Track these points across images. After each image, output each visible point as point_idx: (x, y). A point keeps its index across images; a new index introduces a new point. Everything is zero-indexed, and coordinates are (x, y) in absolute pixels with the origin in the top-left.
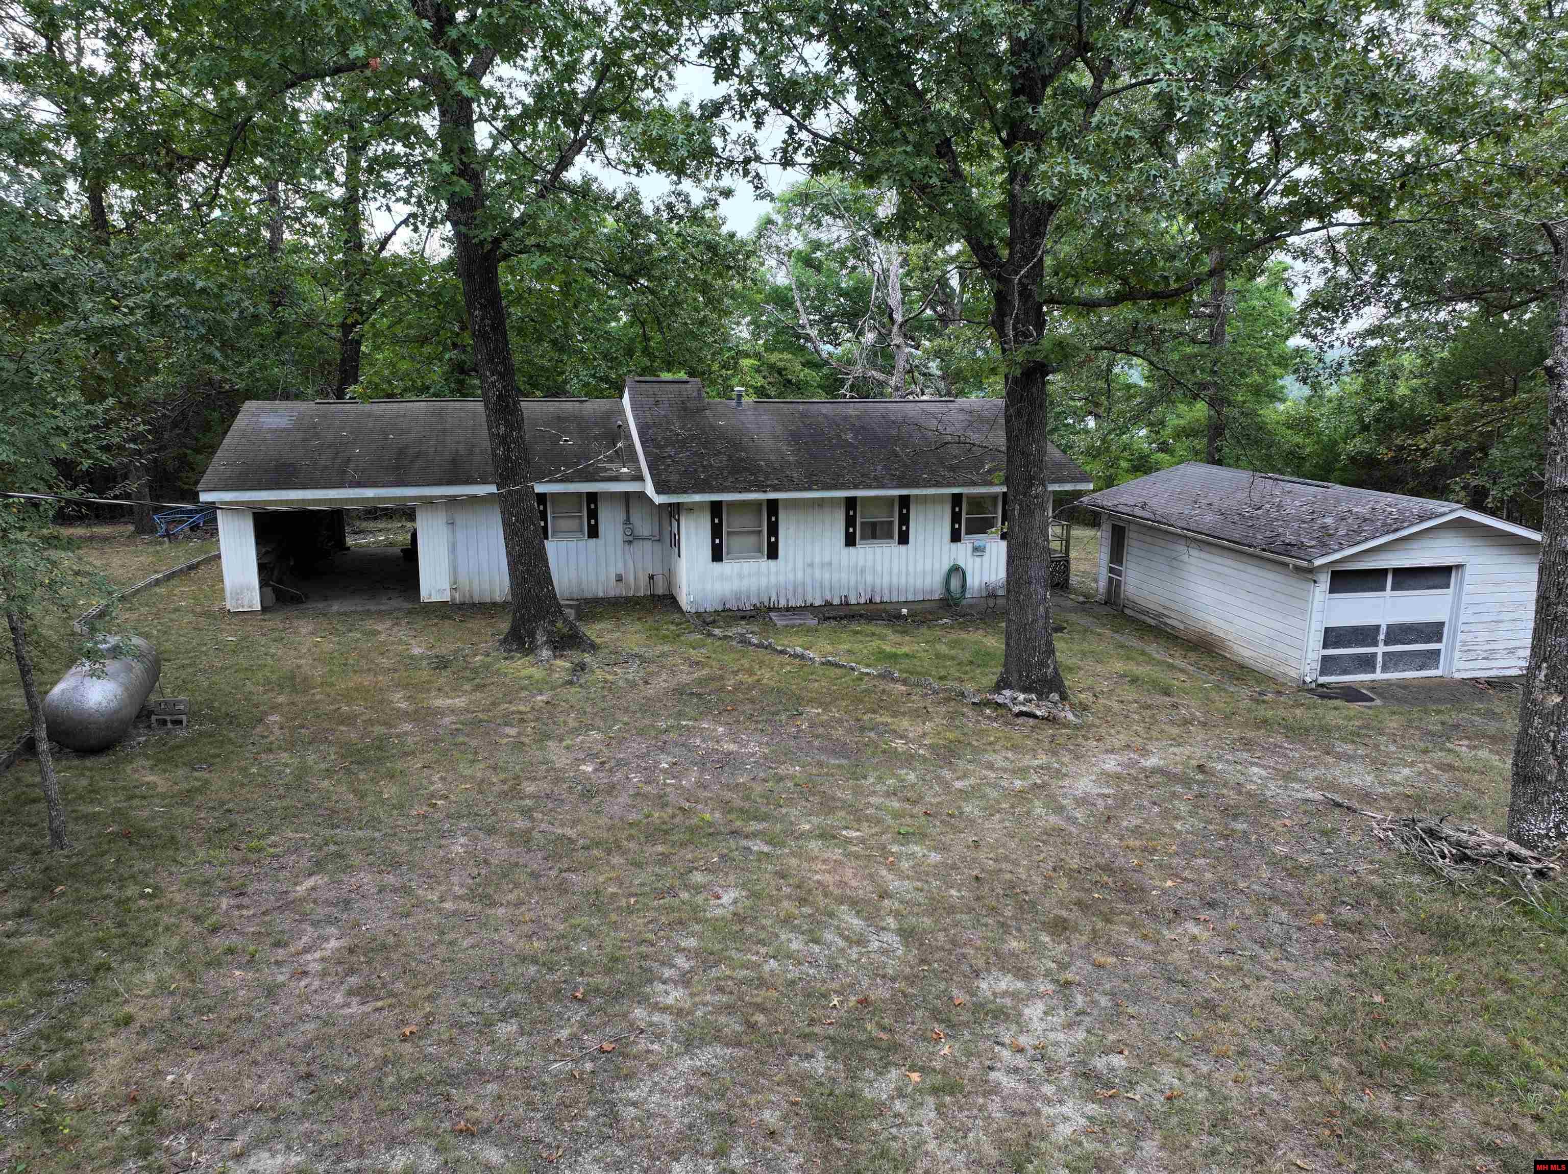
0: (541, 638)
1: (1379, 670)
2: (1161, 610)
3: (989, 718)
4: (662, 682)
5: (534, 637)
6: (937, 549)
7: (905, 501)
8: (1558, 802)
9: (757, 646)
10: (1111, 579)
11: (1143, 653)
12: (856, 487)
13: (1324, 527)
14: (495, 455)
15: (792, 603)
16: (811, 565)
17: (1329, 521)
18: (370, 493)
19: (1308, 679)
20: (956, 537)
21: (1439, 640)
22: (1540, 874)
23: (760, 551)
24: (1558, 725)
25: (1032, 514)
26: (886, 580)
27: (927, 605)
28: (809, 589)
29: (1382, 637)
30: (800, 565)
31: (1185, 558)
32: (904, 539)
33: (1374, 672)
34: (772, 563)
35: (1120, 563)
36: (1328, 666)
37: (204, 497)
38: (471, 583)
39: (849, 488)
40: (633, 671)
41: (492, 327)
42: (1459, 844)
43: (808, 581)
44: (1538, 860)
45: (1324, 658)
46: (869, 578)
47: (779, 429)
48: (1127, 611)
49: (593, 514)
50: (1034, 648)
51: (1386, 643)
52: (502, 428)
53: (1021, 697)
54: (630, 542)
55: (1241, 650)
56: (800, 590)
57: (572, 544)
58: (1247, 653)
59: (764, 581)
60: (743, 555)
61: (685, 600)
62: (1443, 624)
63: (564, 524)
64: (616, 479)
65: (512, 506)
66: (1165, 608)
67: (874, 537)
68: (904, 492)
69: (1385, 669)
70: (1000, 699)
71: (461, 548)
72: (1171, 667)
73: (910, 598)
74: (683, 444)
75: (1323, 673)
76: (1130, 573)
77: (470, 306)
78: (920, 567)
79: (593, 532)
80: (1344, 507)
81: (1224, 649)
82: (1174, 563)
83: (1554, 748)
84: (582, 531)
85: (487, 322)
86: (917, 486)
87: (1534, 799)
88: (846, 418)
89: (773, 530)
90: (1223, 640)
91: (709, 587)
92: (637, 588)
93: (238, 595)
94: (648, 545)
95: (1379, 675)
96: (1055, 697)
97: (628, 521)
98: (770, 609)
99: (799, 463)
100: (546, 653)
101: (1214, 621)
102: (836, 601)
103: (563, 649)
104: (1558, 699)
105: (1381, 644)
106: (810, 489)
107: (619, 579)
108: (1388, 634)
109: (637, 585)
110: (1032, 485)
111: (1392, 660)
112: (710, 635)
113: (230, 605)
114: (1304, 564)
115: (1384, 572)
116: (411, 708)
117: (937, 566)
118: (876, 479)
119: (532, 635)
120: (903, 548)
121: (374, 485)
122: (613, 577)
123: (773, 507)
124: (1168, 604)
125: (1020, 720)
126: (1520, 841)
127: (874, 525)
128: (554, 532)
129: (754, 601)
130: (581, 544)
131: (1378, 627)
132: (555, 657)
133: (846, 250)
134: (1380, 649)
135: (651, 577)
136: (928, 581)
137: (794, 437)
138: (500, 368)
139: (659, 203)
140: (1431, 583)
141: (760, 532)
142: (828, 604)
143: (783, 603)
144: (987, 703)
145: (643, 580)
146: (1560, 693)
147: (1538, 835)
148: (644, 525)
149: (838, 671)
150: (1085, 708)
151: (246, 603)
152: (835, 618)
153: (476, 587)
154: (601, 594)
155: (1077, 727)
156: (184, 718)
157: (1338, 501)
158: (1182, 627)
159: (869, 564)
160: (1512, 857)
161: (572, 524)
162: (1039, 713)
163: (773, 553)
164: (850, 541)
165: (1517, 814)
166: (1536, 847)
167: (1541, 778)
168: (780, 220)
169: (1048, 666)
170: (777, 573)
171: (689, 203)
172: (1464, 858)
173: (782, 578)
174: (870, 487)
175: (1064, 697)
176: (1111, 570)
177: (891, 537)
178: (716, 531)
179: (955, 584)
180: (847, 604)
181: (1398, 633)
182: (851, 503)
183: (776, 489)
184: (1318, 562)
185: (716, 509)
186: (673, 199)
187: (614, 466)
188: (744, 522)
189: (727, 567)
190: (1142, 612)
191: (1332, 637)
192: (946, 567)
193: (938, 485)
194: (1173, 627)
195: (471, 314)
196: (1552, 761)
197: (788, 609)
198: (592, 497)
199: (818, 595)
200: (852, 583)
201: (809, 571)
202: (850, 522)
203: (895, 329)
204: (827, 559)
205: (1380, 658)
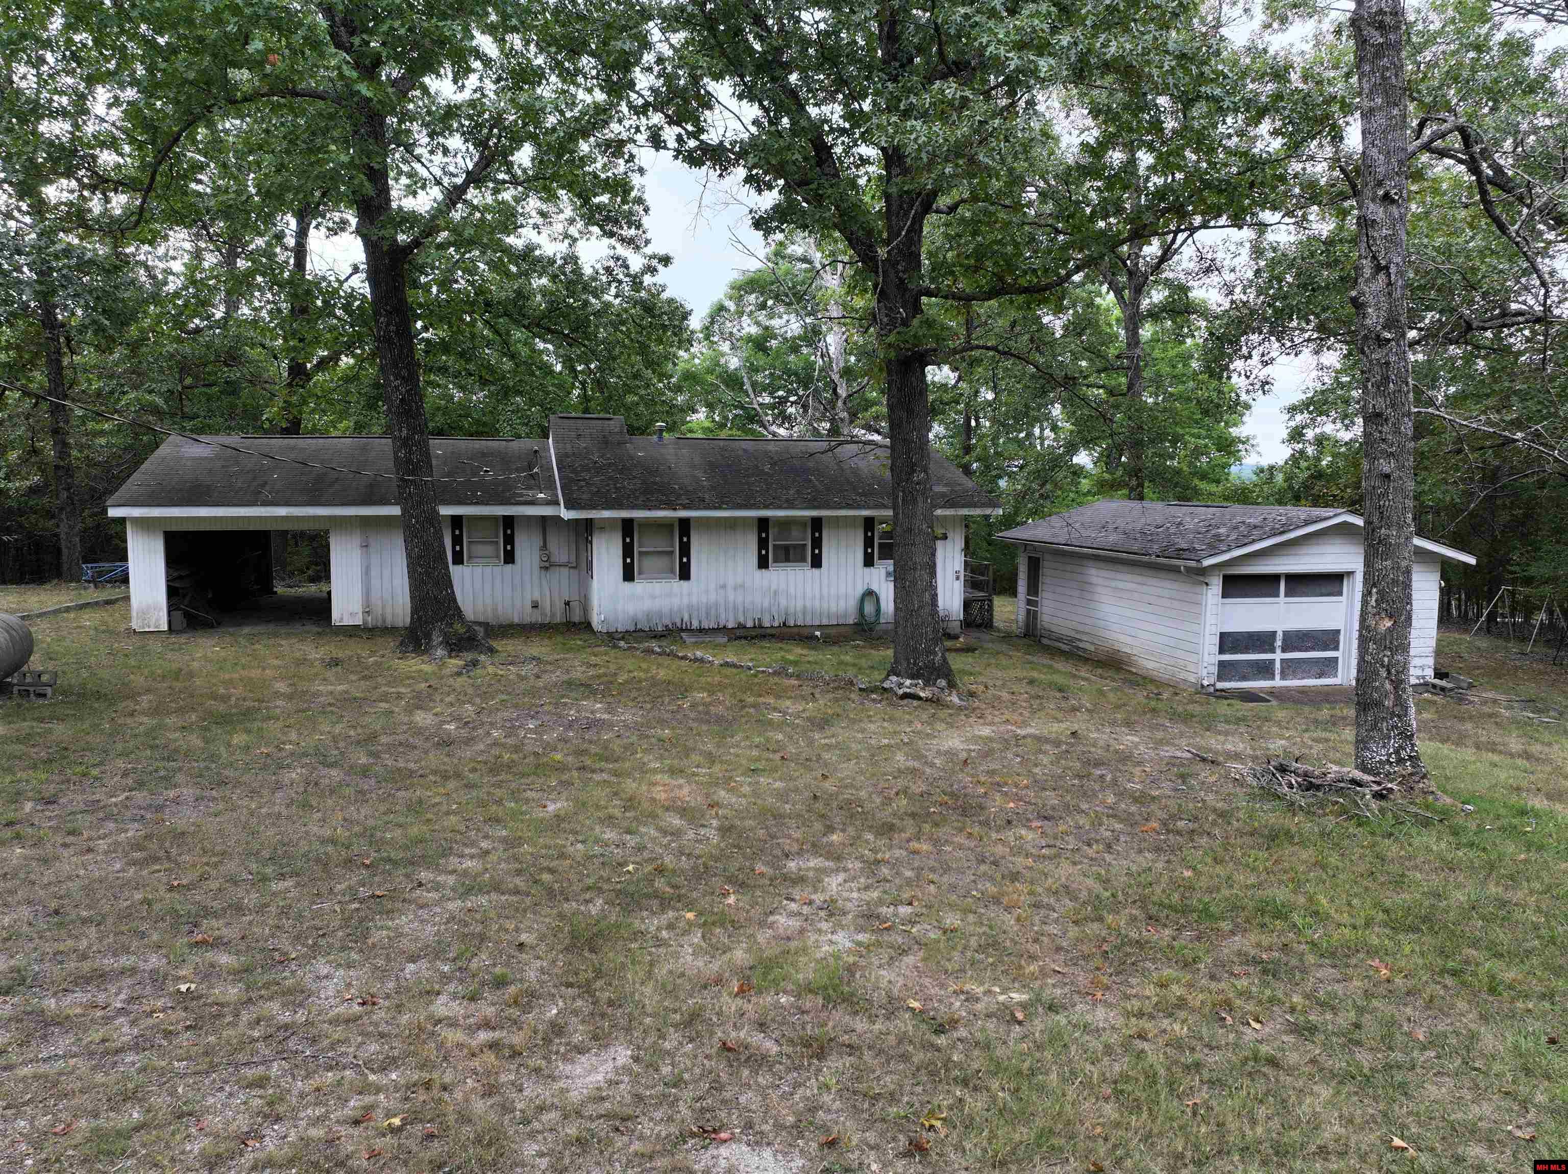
0: (437, 639)
1: (1278, 677)
2: (1073, 634)
3: (874, 700)
4: (556, 676)
5: (430, 640)
6: (851, 573)
7: (817, 524)
8: (1397, 727)
9: (660, 654)
10: (1028, 611)
11: (1050, 667)
12: (766, 507)
13: (1217, 536)
14: (396, 458)
15: (705, 625)
16: (724, 587)
17: (1222, 531)
18: (282, 511)
19: (1206, 683)
20: (869, 562)
21: (1336, 648)
22: (1378, 796)
23: (672, 571)
24: (1391, 649)
25: (915, 501)
26: (800, 605)
27: (842, 630)
28: (722, 610)
29: (1279, 643)
30: (712, 586)
31: (1094, 580)
32: (817, 563)
33: (1273, 678)
34: (684, 583)
35: (1036, 594)
36: (1225, 670)
37: (113, 512)
38: (383, 607)
39: (758, 508)
40: (528, 669)
41: (397, 333)
42: (1306, 775)
43: (722, 601)
44: (1379, 784)
45: (1221, 664)
46: (783, 602)
47: (697, 460)
48: (1045, 641)
49: (509, 540)
50: (921, 635)
51: (1284, 651)
52: (405, 432)
53: (908, 682)
54: (546, 568)
55: (1145, 663)
56: (713, 612)
57: (488, 570)
58: (1150, 665)
59: (676, 602)
60: (657, 575)
61: (596, 621)
62: (1338, 631)
63: (480, 549)
64: (533, 503)
65: (412, 507)
66: (1078, 632)
67: (787, 560)
68: (815, 513)
69: (1284, 677)
70: (886, 685)
71: (374, 573)
72: (1074, 676)
73: (825, 622)
74: (599, 470)
75: (1220, 678)
76: (1046, 602)
77: (376, 313)
78: (833, 591)
79: (510, 558)
80: (1239, 519)
81: (1130, 664)
82: (1085, 588)
83: (1389, 672)
84: (498, 557)
85: (392, 328)
86: (828, 507)
87: (1374, 727)
88: (766, 453)
89: (685, 550)
90: (1129, 655)
91: (620, 607)
92: (553, 615)
93: (144, 613)
94: (565, 571)
95: (1278, 682)
96: (942, 683)
97: (544, 547)
98: (682, 630)
99: (713, 488)
100: (440, 652)
101: (1122, 638)
102: (750, 624)
103: (460, 651)
104: (1389, 624)
105: (1278, 651)
106: (719, 508)
107: (535, 606)
108: (1284, 640)
109: (552, 610)
110: (914, 471)
111: (1289, 668)
112: (615, 647)
113: (135, 625)
114: (1193, 564)
115: (1275, 578)
116: (289, 690)
117: (850, 591)
118: (787, 501)
119: (428, 636)
120: (816, 571)
121: (287, 504)
122: (529, 605)
123: (685, 525)
124: (1081, 628)
125: (906, 701)
126: (1364, 769)
127: (787, 549)
128: (470, 557)
129: (667, 621)
130: (498, 570)
131: (1274, 633)
132: (450, 657)
133: (800, 338)
134: (1278, 656)
135: (567, 603)
136: (842, 604)
137: (712, 467)
138: (404, 373)
139: (598, 266)
140: (1324, 590)
141: (672, 552)
142: (741, 626)
143: (695, 624)
144: (873, 690)
145: (559, 606)
146: (1391, 617)
147: (1380, 762)
148: (560, 550)
149: (734, 670)
150: (972, 694)
151: (152, 623)
152: (746, 638)
153: (389, 611)
154: (516, 620)
155: (960, 708)
156: (49, 691)
157: (1234, 516)
158: (1092, 648)
159: (783, 586)
160: (1354, 782)
161: (488, 549)
162: (922, 694)
163: (685, 574)
164: (763, 563)
165: (1361, 743)
166: (1379, 774)
167: (1378, 704)
168: (731, 306)
169: (935, 654)
170: (689, 595)
171: (627, 267)
172: (1311, 787)
173: (694, 600)
174: (780, 507)
175: (952, 685)
176: (1029, 602)
177: (803, 559)
178: (628, 551)
179: (869, 608)
180: (761, 627)
181: (1296, 640)
182: (763, 524)
183: (685, 507)
184: (1207, 562)
185: (627, 527)
186: (611, 263)
187: (530, 493)
188: (656, 543)
189: (639, 587)
190: (1058, 640)
191: (1228, 642)
192: (860, 591)
193: (849, 506)
194: (1085, 650)
195: (377, 321)
196: (1388, 686)
197: (701, 630)
198: (509, 522)
199: (731, 619)
200: (766, 604)
201: (722, 592)
202: (763, 544)
203: (840, 403)
204: (739, 581)
205: (1278, 665)
